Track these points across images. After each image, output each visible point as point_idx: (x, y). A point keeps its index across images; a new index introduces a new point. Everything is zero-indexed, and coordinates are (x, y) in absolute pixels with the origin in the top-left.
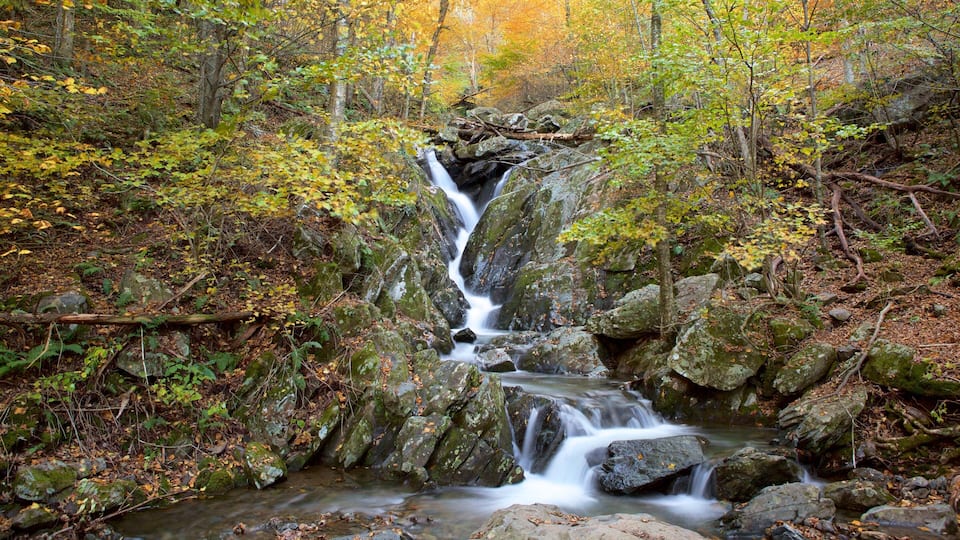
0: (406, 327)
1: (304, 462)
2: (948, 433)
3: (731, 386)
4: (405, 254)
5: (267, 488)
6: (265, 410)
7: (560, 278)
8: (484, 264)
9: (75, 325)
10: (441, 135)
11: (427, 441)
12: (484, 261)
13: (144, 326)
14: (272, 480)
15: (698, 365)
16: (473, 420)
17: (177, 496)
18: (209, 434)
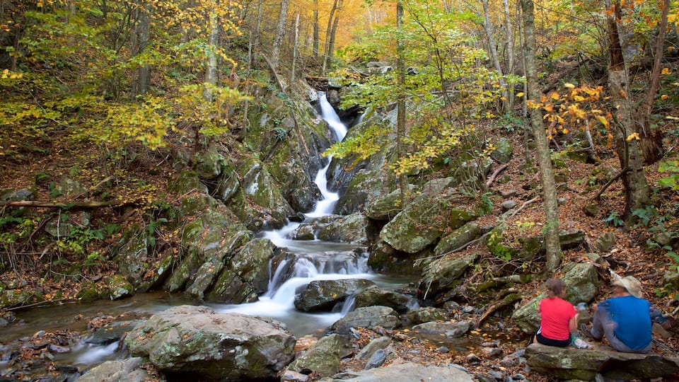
0: (250, 211)
1: (148, 287)
2: (503, 280)
3: (414, 250)
4: (257, 165)
5: (116, 299)
6: (128, 257)
7: (375, 180)
8: (340, 171)
9: (23, 208)
10: (330, 83)
11: (208, 277)
12: (340, 169)
13: (62, 208)
14: (119, 295)
15: (397, 237)
16: (236, 265)
17: (63, 301)
18: (92, 269)
